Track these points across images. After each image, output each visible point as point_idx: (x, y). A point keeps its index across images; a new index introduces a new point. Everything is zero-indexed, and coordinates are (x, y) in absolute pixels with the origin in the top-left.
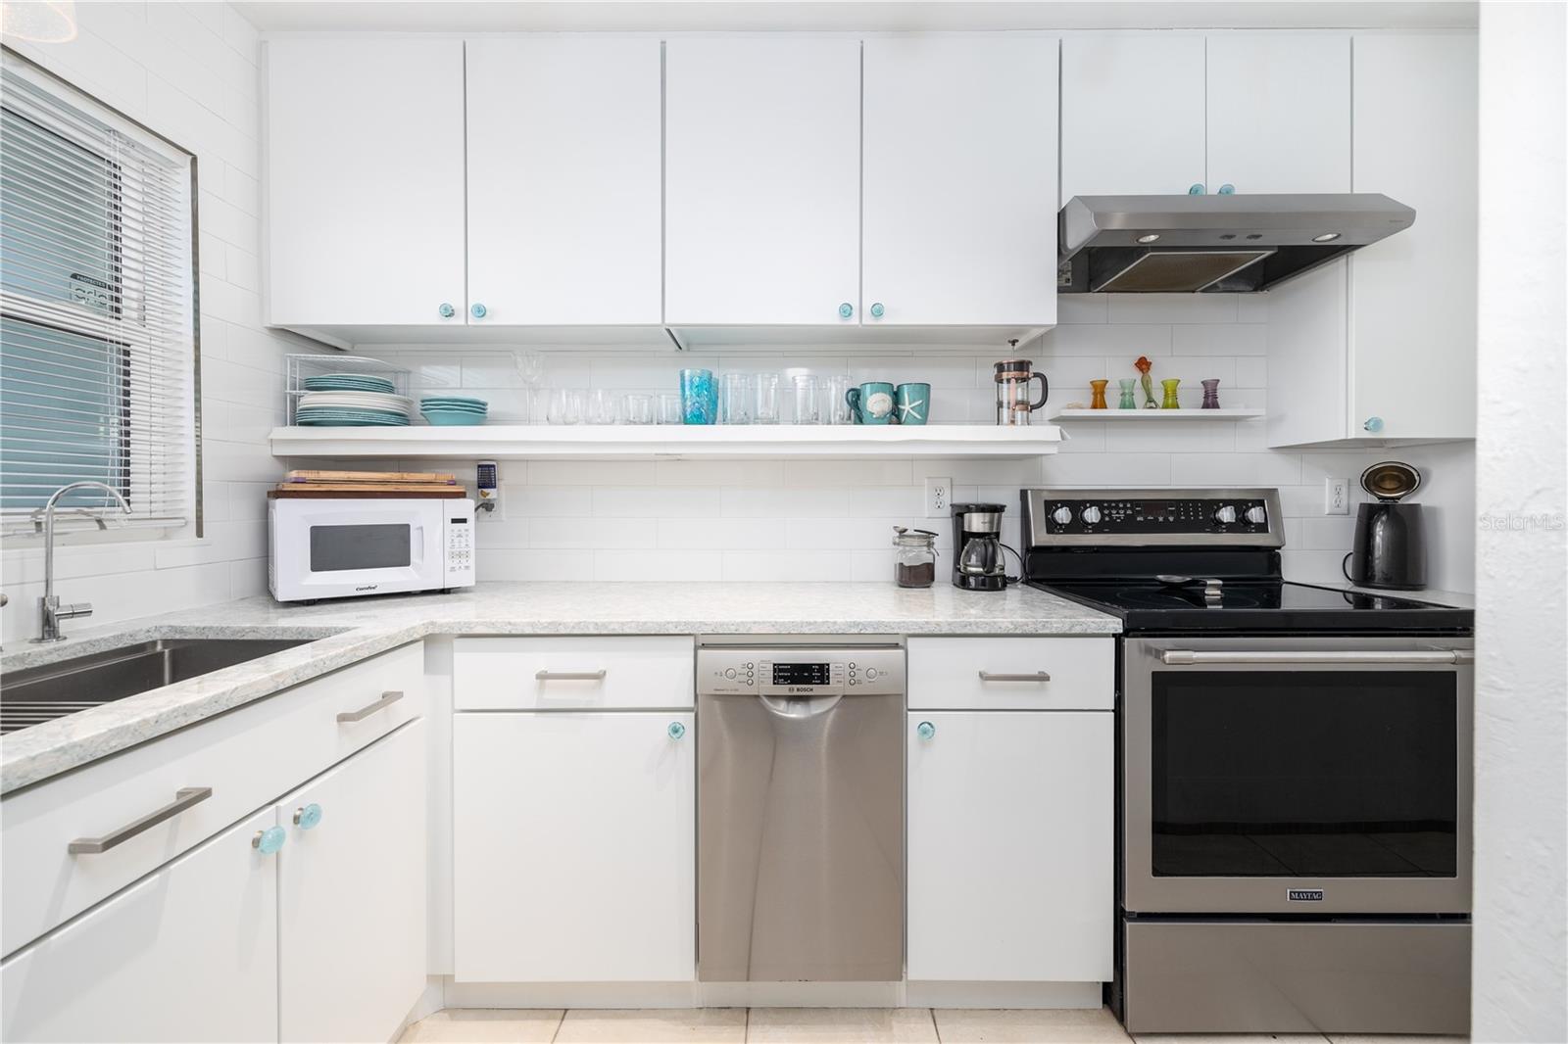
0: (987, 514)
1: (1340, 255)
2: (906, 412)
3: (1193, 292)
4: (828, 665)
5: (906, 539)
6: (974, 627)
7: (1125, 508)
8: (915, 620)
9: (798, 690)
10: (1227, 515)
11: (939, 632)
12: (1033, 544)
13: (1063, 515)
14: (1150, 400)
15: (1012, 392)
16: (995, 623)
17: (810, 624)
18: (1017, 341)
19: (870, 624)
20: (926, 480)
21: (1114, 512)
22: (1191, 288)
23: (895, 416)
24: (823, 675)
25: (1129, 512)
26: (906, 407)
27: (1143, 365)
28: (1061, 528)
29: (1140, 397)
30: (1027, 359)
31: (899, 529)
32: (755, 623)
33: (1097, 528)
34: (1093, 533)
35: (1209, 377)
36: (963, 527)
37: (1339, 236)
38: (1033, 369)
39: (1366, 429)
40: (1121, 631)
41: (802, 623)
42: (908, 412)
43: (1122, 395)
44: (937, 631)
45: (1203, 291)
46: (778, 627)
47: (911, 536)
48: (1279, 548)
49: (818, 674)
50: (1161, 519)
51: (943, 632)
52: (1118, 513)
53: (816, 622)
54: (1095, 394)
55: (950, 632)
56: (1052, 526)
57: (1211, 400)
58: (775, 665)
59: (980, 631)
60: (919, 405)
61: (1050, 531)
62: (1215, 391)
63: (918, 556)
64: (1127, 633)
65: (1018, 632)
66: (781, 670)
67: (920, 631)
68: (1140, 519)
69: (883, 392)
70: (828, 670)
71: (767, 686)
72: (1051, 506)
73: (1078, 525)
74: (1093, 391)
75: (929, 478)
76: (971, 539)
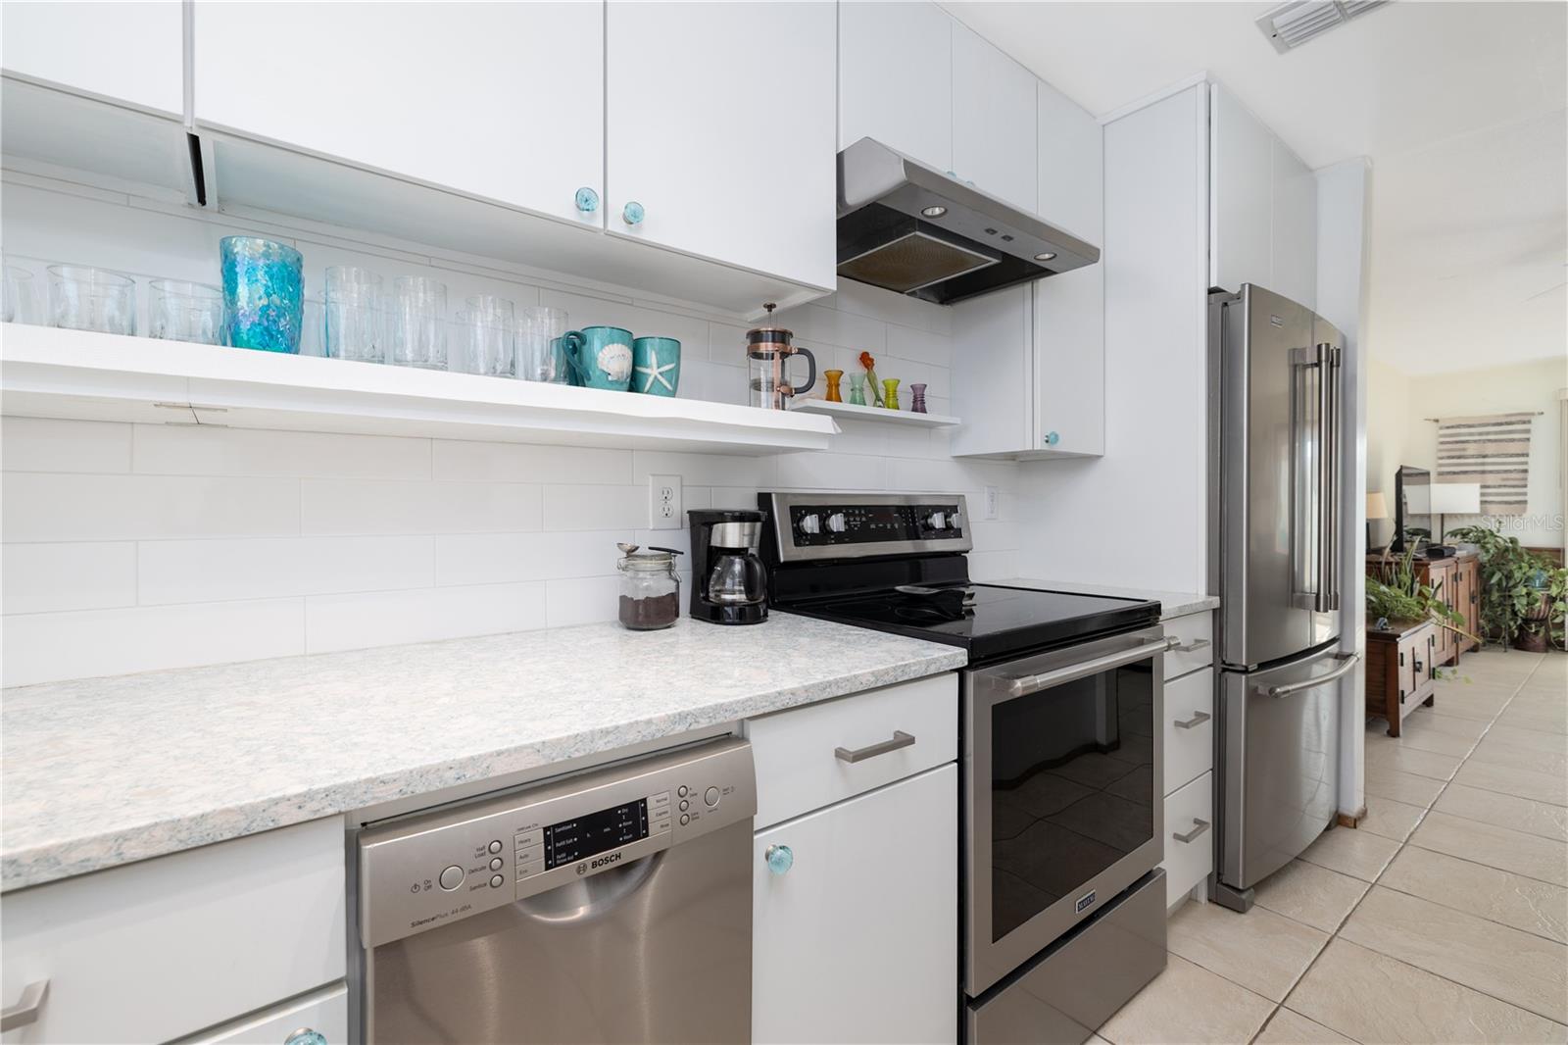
0: (747, 524)
1: (1026, 282)
2: (651, 379)
3: (902, 292)
4: (644, 801)
5: (639, 561)
6: (834, 688)
7: (860, 515)
8: (763, 693)
9: (595, 864)
10: (937, 521)
11: (795, 705)
12: (782, 560)
13: (811, 524)
14: (878, 399)
15: (768, 370)
16: (855, 676)
17: (606, 732)
18: (775, 306)
19: (703, 711)
20: (651, 478)
21: (852, 519)
22: (900, 288)
23: (634, 384)
24: (636, 821)
25: (864, 519)
26: (652, 370)
27: (866, 360)
28: (807, 540)
29: (869, 396)
30: (789, 329)
31: (628, 548)
32: (499, 753)
33: (840, 538)
34: (836, 543)
35: (918, 382)
36: (709, 541)
37: (1055, 255)
38: (794, 344)
39: (1047, 441)
40: (966, 663)
41: (592, 733)
42: (656, 377)
43: (852, 390)
44: (792, 704)
45: (908, 294)
46: (547, 752)
47: (644, 557)
48: (967, 552)
49: (629, 820)
50: (889, 526)
51: (799, 704)
52: (855, 520)
53: (617, 727)
54: (830, 386)
55: (808, 701)
56: (800, 537)
57: (919, 405)
58: (546, 829)
59: (841, 693)
60: (671, 370)
61: (797, 544)
62: (923, 396)
63: (655, 584)
64: (974, 663)
65: (879, 684)
66: (559, 837)
67: (772, 709)
68: (873, 526)
69: (623, 343)
70: (645, 813)
71: (534, 873)
72: (798, 513)
73: (825, 536)
74: (827, 383)
75: (653, 475)
76: (724, 557)
